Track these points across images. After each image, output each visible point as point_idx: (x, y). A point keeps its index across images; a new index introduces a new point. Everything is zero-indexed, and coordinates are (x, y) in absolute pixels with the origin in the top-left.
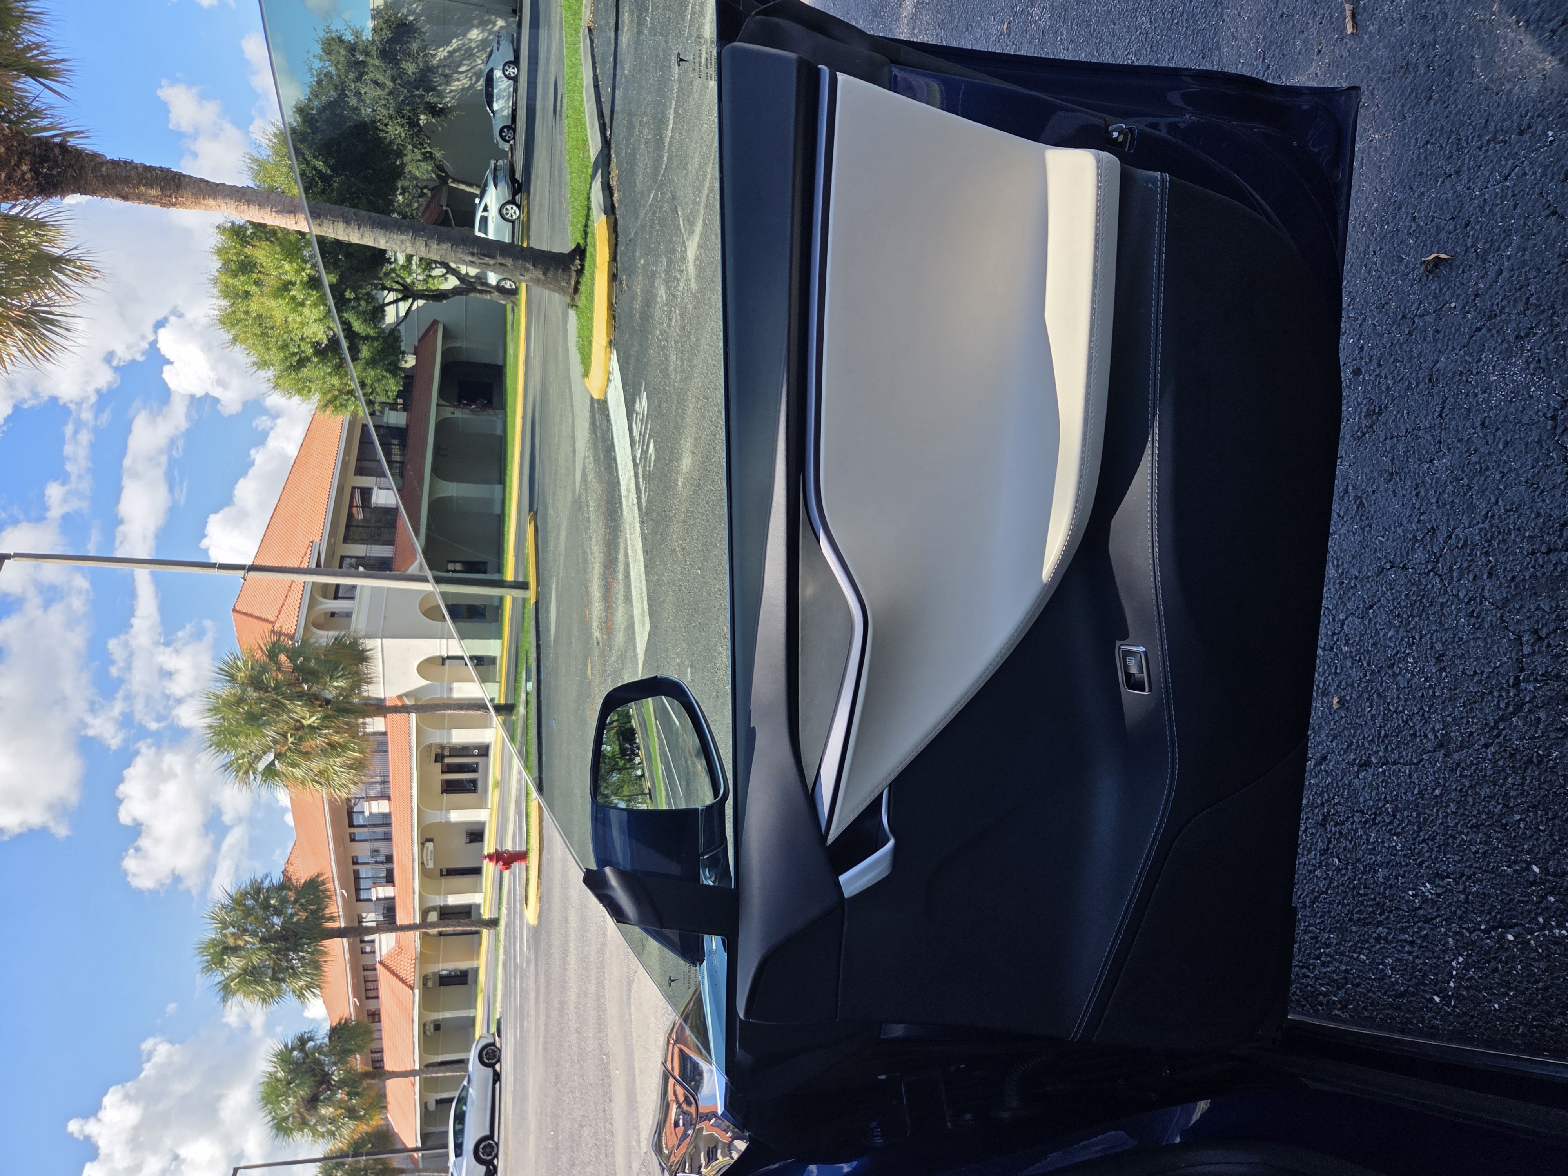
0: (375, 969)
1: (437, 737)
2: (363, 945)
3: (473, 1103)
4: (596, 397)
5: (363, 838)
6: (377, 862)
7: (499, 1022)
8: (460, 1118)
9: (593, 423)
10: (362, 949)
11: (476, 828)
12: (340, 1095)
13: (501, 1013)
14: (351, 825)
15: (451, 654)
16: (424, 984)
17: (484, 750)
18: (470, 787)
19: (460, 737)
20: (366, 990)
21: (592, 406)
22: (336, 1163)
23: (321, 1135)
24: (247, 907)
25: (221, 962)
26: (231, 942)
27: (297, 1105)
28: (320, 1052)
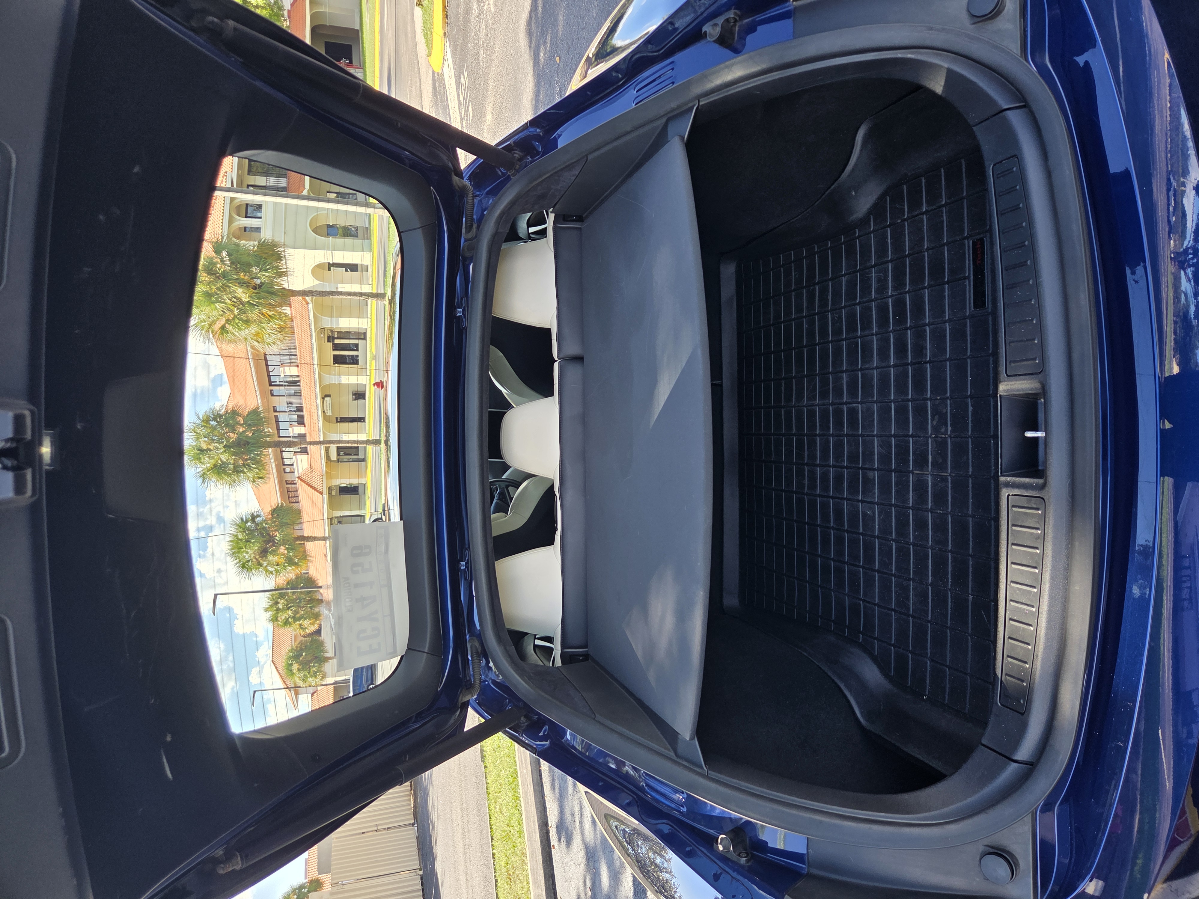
0: (295, 484)
1: (328, 323)
2: (285, 467)
4: (436, 70)
5: (280, 394)
6: (291, 411)
9: (434, 88)
10: (284, 469)
11: (360, 389)
12: (282, 549)
14: (270, 385)
15: (336, 261)
16: (329, 493)
17: (362, 335)
18: (354, 361)
19: (346, 323)
20: (289, 497)
21: (433, 76)
22: (281, 593)
23: (271, 572)
24: (212, 425)
25: (199, 459)
26: (204, 446)
27: (254, 554)
28: (266, 523)
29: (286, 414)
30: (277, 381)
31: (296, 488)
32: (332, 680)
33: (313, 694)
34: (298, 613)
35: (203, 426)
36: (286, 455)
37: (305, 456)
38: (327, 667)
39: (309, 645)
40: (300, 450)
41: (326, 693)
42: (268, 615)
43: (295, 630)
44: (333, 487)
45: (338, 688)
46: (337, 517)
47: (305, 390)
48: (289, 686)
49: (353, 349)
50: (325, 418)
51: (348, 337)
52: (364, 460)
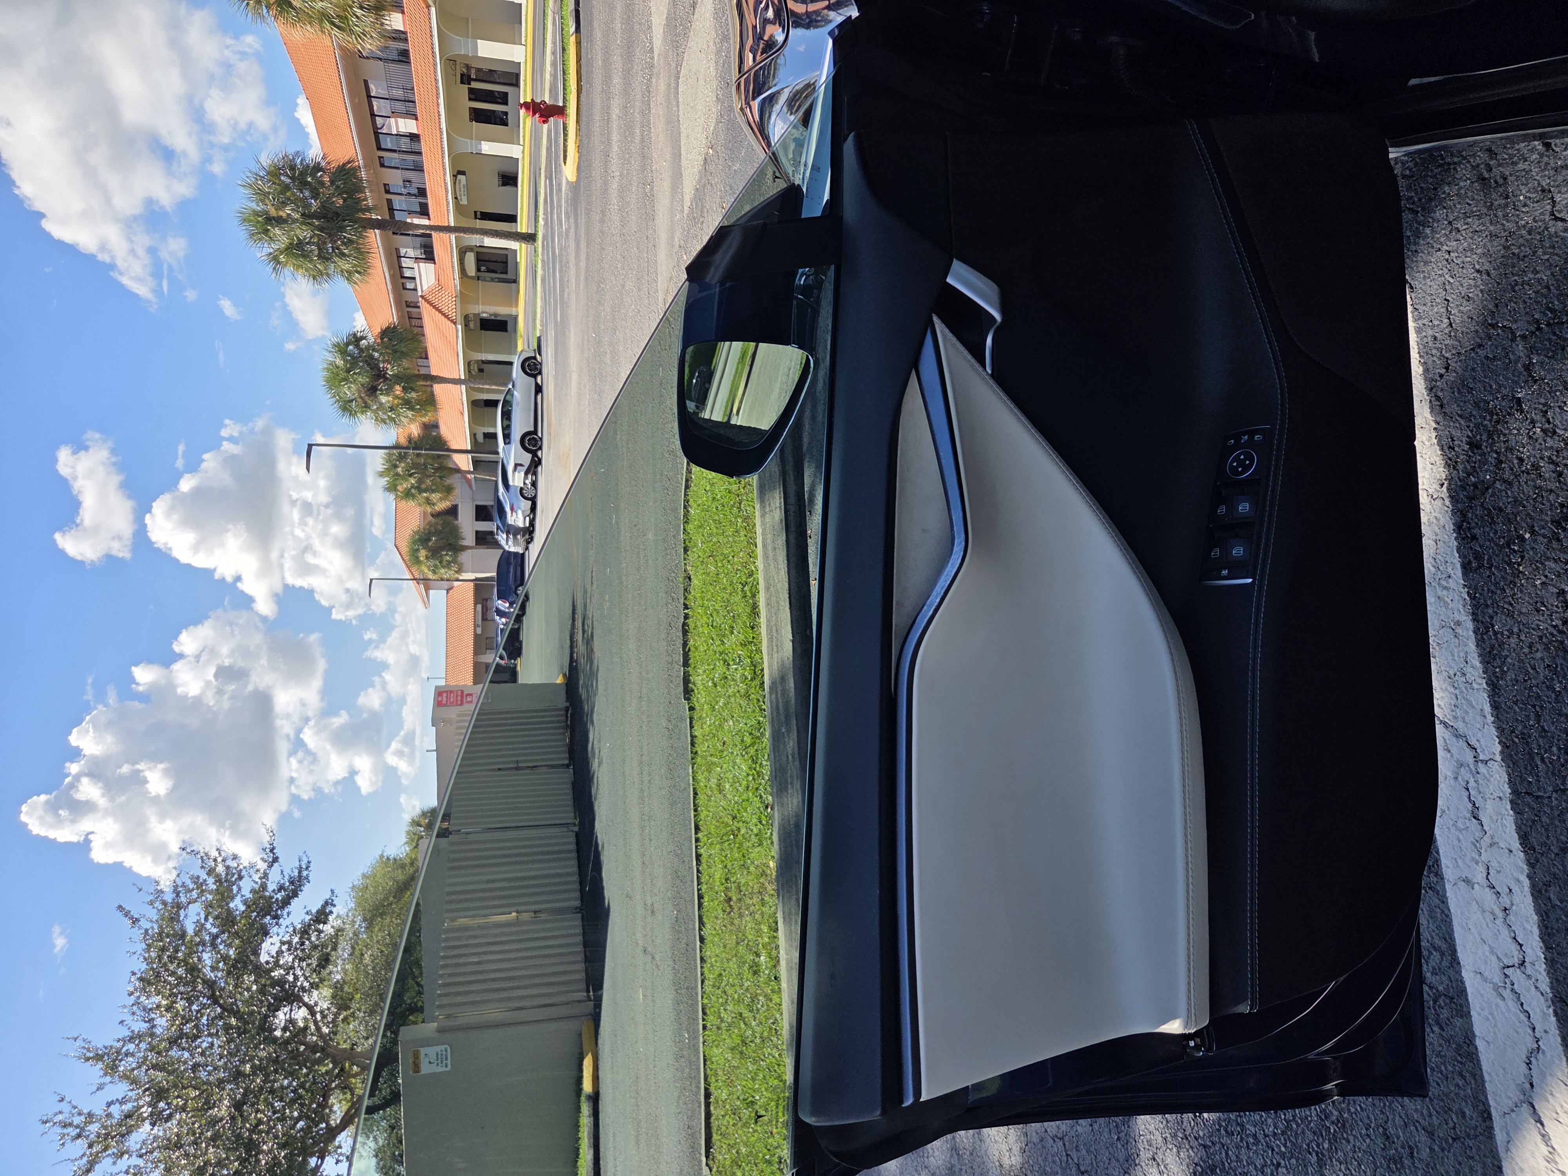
0: (418, 307)
1: (461, 48)
2: (404, 281)
3: (518, 405)
5: (392, 165)
6: (409, 194)
8: (507, 415)
10: (403, 284)
11: (508, 169)
12: (397, 388)
13: (541, 331)
14: (379, 148)
16: (466, 323)
17: (513, 79)
18: (501, 120)
19: (487, 51)
22: (400, 454)
23: (384, 421)
24: (283, 182)
25: (266, 231)
26: (273, 212)
27: (359, 392)
28: (374, 350)
29: (403, 198)
30: (388, 143)
31: (420, 313)
32: (472, 576)
33: (448, 591)
34: (424, 482)
35: (270, 181)
36: (405, 263)
37: (430, 266)
38: (465, 557)
39: (440, 527)
40: (424, 256)
41: (465, 591)
42: (384, 481)
43: (420, 505)
44: (471, 316)
45: (480, 587)
46: (477, 361)
47: (428, 161)
48: (417, 576)
49: (500, 101)
50: (459, 209)
51: (492, 79)
52: (515, 281)
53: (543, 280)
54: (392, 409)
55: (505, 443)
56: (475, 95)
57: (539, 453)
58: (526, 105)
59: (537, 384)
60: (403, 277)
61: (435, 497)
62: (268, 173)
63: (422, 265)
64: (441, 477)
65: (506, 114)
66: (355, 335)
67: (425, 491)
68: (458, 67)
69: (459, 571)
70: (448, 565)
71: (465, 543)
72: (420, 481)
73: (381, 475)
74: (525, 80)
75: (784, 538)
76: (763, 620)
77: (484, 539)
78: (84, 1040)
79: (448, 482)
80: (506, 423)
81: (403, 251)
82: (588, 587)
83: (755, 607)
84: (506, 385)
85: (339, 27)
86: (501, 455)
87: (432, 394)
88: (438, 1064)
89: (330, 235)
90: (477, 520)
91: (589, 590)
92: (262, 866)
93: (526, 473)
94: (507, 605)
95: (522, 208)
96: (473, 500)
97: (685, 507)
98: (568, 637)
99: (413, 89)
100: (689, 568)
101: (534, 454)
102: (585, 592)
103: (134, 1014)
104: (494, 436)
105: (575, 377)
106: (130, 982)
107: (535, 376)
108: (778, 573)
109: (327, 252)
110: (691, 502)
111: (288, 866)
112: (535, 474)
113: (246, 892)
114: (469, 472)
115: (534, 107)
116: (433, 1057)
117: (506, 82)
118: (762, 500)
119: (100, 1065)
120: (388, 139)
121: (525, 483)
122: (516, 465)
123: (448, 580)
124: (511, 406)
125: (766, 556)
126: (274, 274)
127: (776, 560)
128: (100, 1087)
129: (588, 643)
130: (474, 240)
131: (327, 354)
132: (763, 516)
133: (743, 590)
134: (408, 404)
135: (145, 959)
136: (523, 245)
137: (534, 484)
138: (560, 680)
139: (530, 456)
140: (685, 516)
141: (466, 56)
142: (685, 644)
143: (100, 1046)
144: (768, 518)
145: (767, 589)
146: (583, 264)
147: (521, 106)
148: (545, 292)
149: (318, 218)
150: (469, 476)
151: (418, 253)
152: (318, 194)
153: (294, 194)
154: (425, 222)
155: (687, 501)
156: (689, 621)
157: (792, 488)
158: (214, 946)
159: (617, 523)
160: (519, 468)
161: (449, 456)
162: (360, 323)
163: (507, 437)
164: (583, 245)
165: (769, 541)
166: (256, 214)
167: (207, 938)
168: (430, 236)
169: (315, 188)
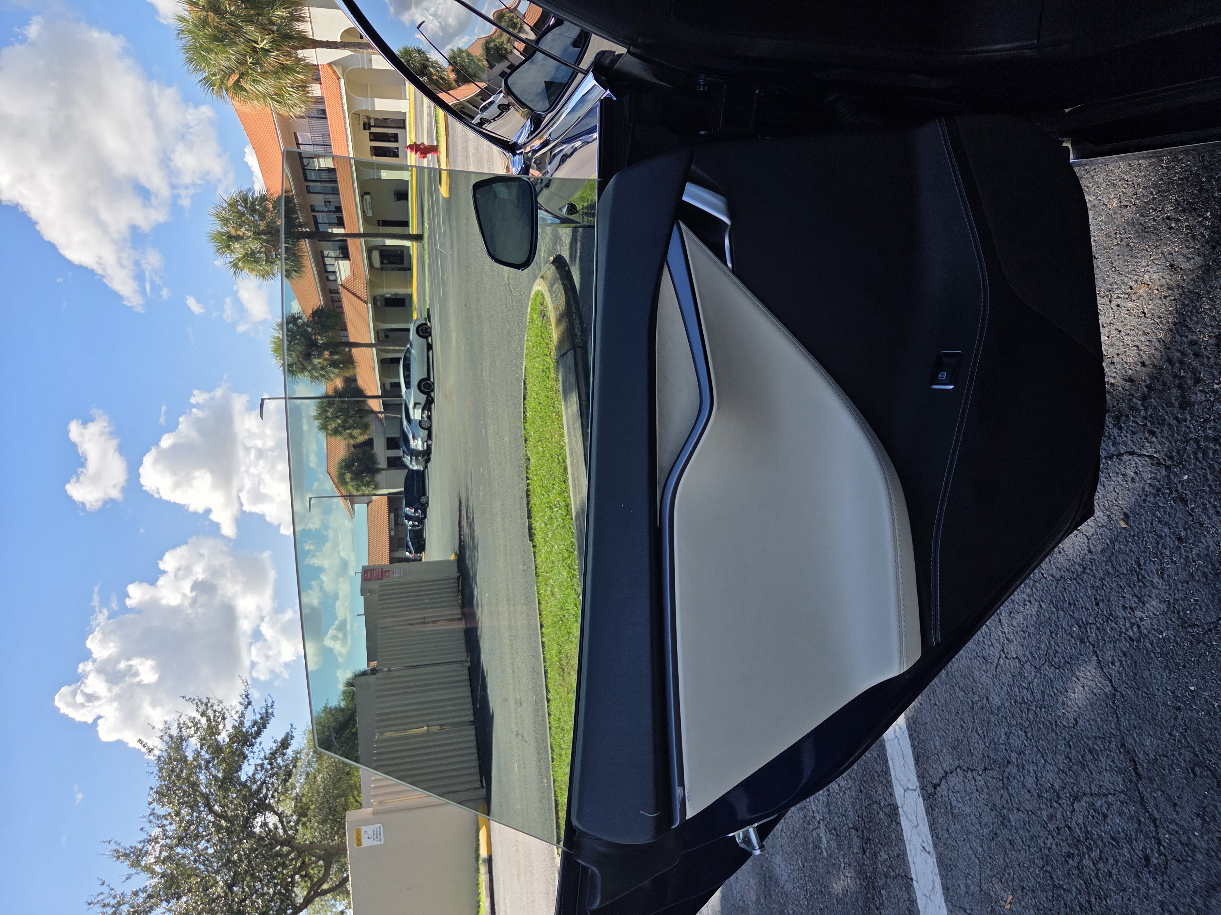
0: (339, 293)
2: (327, 275)
3: (415, 359)
5: (316, 191)
6: (329, 211)
7: (428, 310)
8: (407, 368)
10: (327, 277)
11: (402, 187)
13: (430, 304)
14: (306, 180)
16: (374, 302)
17: (401, 122)
18: (394, 153)
19: (382, 106)
22: (329, 402)
23: (317, 378)
24: (240, 210)
25: (228, 247)
26: (233, 232)
27: (297, 356)
28: (308, 326)
29: (325, 214)
30: (312, 176)
31: (340, 298)
32: (386, 491)
33: (368, 504)
34: (347, 422)
35: (231, 210)
36: (328, 261)
37: (347, 262)
38: (380, 477)
39: (360, 456)
40: (341, 256)
41: (381, 503)
42: (317, 423)
43: (345, 439)
44: (378, 297)
45: (393, 500)
46: (384, 330)
47: (342, 186)
48: (344, 494)
49: (392, 139)
50: (366, 219)
51: (386, 125)
52: (410, 269)
53: (429, 267)
54: (323, 368)
55: (407, 388)
56: (375, 137)
57: (432, 394)
58: (411, 147)
59: (428, 343)
60: (327, 272)
61: (356, 432)
62: (230, 205)
63: (341, 262)
64: (360, 417)
65: (397, 148)
66: (293, 316)
67: (348, 429)
68: (361, 118)
69: (377, 487)
70: (367, 485)
71: (380, 466)
72: (345, 421)
73: (316, 418)
74: (410, 124)
75: (580, 422)
76: (570, 476)
77: (395, 463)
78: (116, 842)
79: (366, 420)
80: (406, 373)
81: (326, 253)
82: (469, 484)
83: (565, 468)
84: (405, 345)
85: (277, 101)
86: (404, 397)
87: (351, 357)
88: (374, 839)
89: (274, 245)
90: (388, 449)
91: (470, 487)
92: (240, 708)
93: (423, 410)
94: (413, 511)
95: (412, 216)
96: (385, 434)
97: (524, 413)
98: (457, 525)
99: (329, 135)
100: (528, 453)
101: (428, 395)
102: (467, 489)
103: (150, 822)
104: (398, 385)
105: (454, 335)
106: (149, 795)
107: (426, 338)
108: (577, 444)
109: (272, 258)
110: (528, 409)
111: (258, 706)
112: (429, 410)
113: (229, 728)
114: (380, 412)
115: (417, 148)
116: (370, 834)
117: (396, 126)
118: (565, 400)
119: (127, 862)
120: (313, 173)
121: (422, 417)
122: (416, 404)
123: (368, 495)
124: (410, 361)
125: (569, 434)
126: (234, 277)
127: (575, 436)
128: (129, 878)
129: (470, 525)
130: (378, 241)
131: (274, 331)
132: (566, 409)
133: (558, 459)
134: (334, 364)
135: (159, 777)
136: (415, 243)
137: (429, 417)
138: (452, 557)
139: (425, 396)
140: (525, 418)
141: (367, 111)
142: (528, 503)
143: (127, 846)
144: (569, 410)
145: (571, 455)
146: (456, 255)
147: (407, 147)
148: (431, 276)
149: (265, 234)
150: (380, 415)
151: (337, 253)
152: (264, 218)
153: (247, 218)
154: (341, 231)
155: (525, 408)
156: (530, 487)
157: (583, 391)
158: (207, 768)
159: (485, 434)
160: (417, 406)
161: (365, 401)
162: (296, 308)
163: (408, 385)
164: (455, 242)
165: (571, 424)
166: (221, 234)
167: (203, 762)
168: (346, 241)
169: (262, 214)
